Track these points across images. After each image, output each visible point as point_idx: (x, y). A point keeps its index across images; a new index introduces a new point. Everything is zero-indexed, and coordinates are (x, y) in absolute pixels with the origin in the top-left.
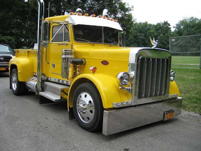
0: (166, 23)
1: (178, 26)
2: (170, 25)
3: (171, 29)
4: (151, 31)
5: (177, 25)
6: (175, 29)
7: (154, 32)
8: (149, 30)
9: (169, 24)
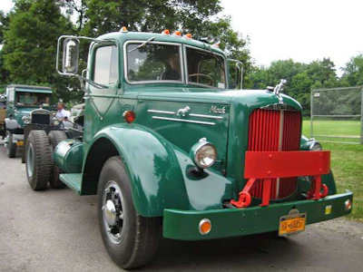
0: (327, 62)
1: (350, 67)
2: (334, 66)
3: (336, 73)
4: (299, 75)
5: (348, 65)
6: (343, 72)
7: (304, 78)
8: (295, 73)
9: (332, 64)
